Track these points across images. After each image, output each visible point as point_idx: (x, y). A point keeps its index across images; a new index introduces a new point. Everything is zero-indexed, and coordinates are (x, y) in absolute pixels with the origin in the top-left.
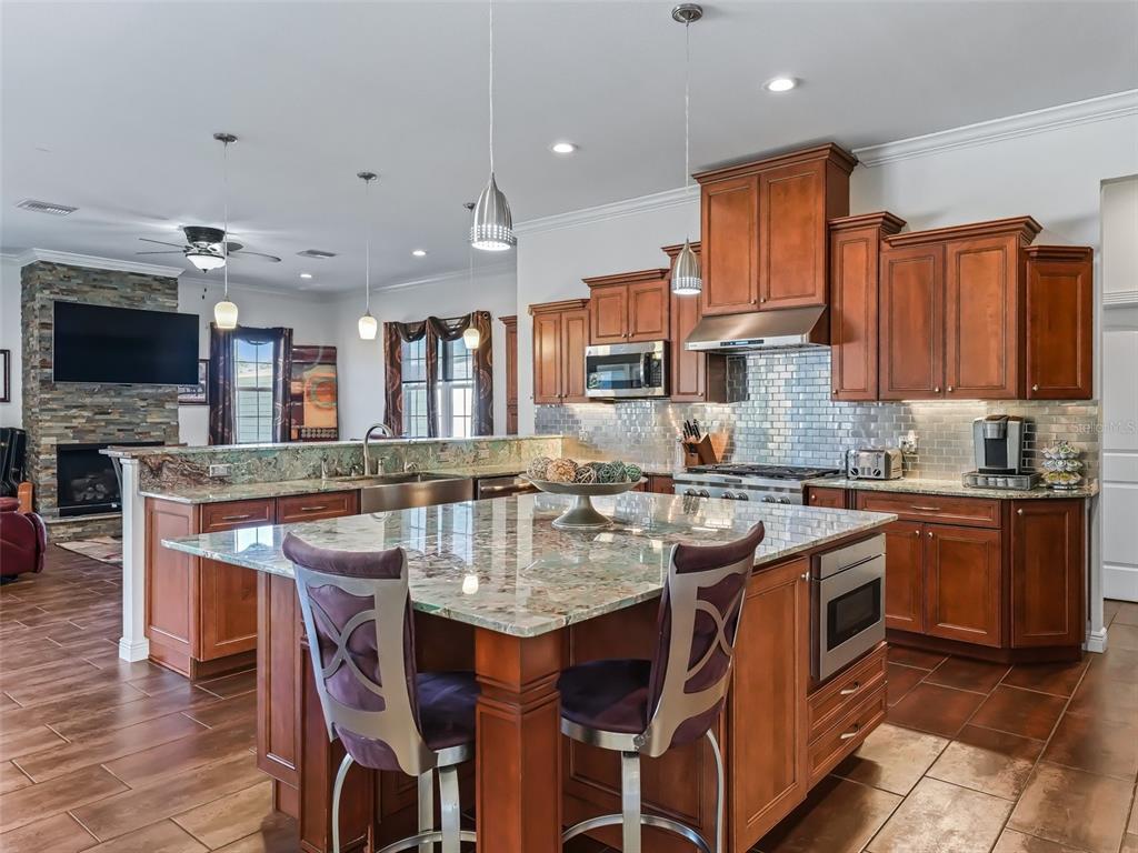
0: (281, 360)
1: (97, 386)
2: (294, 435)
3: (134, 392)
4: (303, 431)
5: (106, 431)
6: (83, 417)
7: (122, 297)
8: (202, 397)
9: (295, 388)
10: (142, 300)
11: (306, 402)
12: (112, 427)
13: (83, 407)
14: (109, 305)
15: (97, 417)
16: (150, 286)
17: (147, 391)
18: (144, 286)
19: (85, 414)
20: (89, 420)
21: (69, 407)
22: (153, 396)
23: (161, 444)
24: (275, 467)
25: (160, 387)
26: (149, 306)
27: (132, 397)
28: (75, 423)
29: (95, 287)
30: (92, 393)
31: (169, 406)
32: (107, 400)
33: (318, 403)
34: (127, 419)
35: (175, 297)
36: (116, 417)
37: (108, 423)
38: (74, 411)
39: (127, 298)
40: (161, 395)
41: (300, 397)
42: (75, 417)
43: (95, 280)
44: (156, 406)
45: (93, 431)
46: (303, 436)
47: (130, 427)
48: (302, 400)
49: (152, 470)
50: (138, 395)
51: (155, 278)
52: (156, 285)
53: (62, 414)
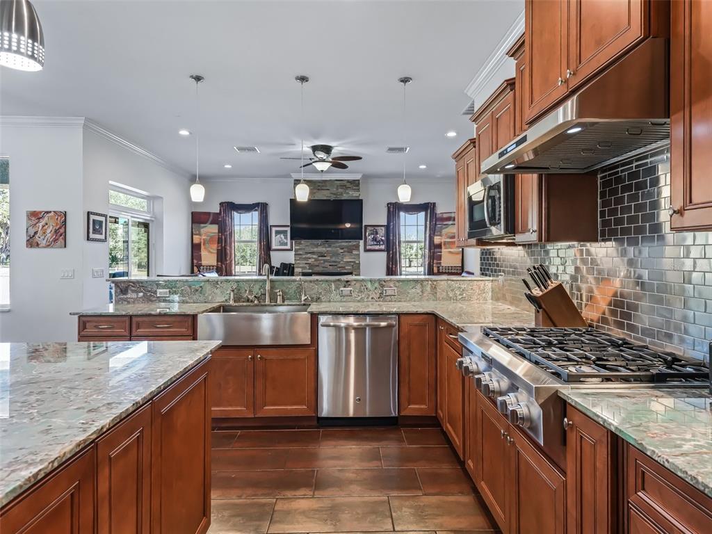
0: (428, 223)
1: (319, 242)
2: (435, 270)
3: (338, 245)
4: (441, 268)
5: (323, 265)
6: (313, 258)
7: (332, 193)
8: (383, 247)
9: (437, 240)
10: (342, 194)
11: (443, 250)
12: (326, 263)
13: (313, 253)
14: (325, 198)
15: (320, 258)
16: (345, 186)
17: (343, 244)
18: (343, 186)
19: (314, 256)
20: (316, 260)
21: (307, 253)
22: (347, 247)
23: (351, 273)
24: (201, 293)
25: (350, 242)
26: (345, 197)
27: (336, 247)
28: (310, 261)
29: (319, 190)
30: (317, 246)
31: (355, 252)
32: (324, 249)
33: (450, 250)
34: (333, 259)
35: (358, 190)
36: (329, 258)
37: (325, 261)
38: (309, 255)
39: (334, 194)
40: (351, 246)
41: (439, 246)
42: (310, 258)
43: (319, 186)
44: (348, 252)
45: (318, 266)
46: (441, 271)
47: (335, 264)
48: (441, 248)
49: (121, 291)
50: (339, 247)
51: (348, 181)
52: (348, 185)
53: (304, 256)
